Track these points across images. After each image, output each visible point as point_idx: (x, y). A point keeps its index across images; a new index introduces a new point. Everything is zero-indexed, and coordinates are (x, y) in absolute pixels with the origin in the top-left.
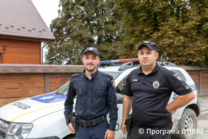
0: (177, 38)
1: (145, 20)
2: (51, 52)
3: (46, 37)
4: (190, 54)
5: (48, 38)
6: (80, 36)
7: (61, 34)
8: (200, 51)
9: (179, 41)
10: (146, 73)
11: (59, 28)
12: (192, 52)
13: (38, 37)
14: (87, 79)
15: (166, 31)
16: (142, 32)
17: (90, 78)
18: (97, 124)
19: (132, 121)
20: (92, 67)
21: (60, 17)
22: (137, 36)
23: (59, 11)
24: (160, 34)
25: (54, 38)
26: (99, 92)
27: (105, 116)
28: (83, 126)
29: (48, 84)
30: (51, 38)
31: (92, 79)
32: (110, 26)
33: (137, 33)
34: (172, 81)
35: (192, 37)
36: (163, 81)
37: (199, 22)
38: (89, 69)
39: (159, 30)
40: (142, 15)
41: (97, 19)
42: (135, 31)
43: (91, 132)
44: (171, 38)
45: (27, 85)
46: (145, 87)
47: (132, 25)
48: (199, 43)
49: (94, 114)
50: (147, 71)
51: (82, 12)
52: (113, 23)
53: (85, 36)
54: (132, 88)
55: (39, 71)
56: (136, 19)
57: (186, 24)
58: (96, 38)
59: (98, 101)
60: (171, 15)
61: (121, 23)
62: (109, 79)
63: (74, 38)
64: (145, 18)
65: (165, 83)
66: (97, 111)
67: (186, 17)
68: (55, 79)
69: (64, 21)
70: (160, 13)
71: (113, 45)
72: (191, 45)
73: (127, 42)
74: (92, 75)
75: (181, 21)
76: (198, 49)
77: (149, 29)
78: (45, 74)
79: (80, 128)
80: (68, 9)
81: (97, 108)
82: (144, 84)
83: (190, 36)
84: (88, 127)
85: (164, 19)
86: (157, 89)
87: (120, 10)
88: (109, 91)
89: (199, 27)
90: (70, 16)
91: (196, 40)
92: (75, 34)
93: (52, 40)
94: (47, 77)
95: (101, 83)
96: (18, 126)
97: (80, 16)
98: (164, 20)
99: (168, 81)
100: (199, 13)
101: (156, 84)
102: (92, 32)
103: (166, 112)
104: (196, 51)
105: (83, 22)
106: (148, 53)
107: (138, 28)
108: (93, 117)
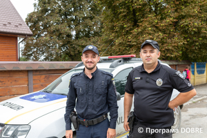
0: (156, 34)
1: (125, 16)
2: (28, 47)
3: (23, 32)
4: (168, 50)
5: (25, 32)
6: (58, 31)
7: (37, 29)
8: (177, 47)
9: (158, 37)
10: (149, 71)
11: (35, 23)
12: (170, 48)
13: (14, 31)
14: (88, 78)
15: (145, 28)
16: (122, 28)
17: (90, 77)
18: (99, 123)
19: (135, 119)
20: (92, 65)
21: (36, 10)
22: (116, 32)
23: (35, 5)
24: (140, 30)
25: (31, 33)
26: (100, 91)
27: (106, 115)
28: (84, 126)
29: (31, 81)
30: (28, 33)
31: (93, 78)
32: (88, 21)
33: (117, 29)
34: (175, 79)
35: (169, 34)
36: (166, 78)
37: (176, 18)
38: (88, 67)
39: (138, 26)
40: (122, 10)
41: (76, 14)
42: (115, 26)
43: (93, 130)
44: (150, 34)
45: (9, 83)
46: (148, 85)
47: (112, 21)
48: (176, 39)
49: (95, 113)
50: (149, 69)
51: (60, 6)
52: (91, 18)
53: (62, 31)
54: (134, 86)
55: (22, 68)
56: (116, 14)
57: (164, 21)
58: (74, 33)
59: (99, 99)
60: (150, 12)
61: (99, 18)
62: (109, 77)
63: (51, 33)
64: (125, 14)
65: (167, 80)
66: (98, 110)
67: (165, 14)
68: (39, 76)
69: (40, 15)
70: (140, 10)
71: (92, 40)
72: (169, 41)
73: (107, 37)
74: (92, 74)
75: (159, 17)
76: (176, 44)
77: (129, 25)
78: (28, 71)
79: (81, 128)
80: (45, 3)
81: (98, 107)
82: (147, 82)
83: (168, 32)
84: (89, 126)
85: (143, 15)
86: (161, 87)
87: (100, 6)
88: (110, 89)
89: (175, 24)
90: (47, 11)
91: (174, 36)
92: (52, 29)
93: (30, 35)
94: (31, 75)
95: (102, 81)
96: (13, 128)
97: (57, 11)
98: (143, 17)
99: (170, 79)
100: (176, 11)
101: (159, 82)
102: (69, 27)
103: (169, 109)
104: (174, 47)
105: (61, 16)
106: (151, 52)
107: (119, 24)
108: (94, 116)
